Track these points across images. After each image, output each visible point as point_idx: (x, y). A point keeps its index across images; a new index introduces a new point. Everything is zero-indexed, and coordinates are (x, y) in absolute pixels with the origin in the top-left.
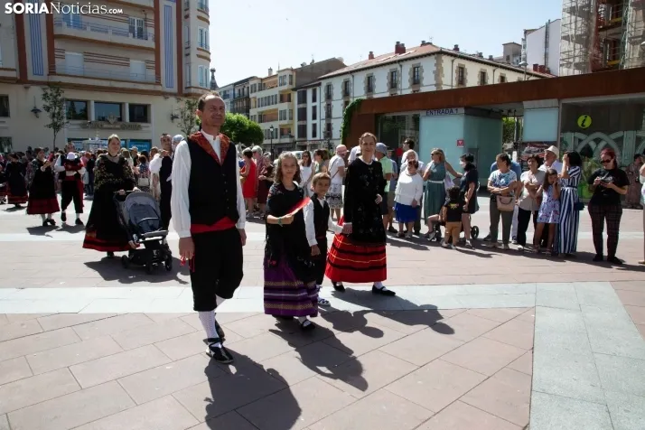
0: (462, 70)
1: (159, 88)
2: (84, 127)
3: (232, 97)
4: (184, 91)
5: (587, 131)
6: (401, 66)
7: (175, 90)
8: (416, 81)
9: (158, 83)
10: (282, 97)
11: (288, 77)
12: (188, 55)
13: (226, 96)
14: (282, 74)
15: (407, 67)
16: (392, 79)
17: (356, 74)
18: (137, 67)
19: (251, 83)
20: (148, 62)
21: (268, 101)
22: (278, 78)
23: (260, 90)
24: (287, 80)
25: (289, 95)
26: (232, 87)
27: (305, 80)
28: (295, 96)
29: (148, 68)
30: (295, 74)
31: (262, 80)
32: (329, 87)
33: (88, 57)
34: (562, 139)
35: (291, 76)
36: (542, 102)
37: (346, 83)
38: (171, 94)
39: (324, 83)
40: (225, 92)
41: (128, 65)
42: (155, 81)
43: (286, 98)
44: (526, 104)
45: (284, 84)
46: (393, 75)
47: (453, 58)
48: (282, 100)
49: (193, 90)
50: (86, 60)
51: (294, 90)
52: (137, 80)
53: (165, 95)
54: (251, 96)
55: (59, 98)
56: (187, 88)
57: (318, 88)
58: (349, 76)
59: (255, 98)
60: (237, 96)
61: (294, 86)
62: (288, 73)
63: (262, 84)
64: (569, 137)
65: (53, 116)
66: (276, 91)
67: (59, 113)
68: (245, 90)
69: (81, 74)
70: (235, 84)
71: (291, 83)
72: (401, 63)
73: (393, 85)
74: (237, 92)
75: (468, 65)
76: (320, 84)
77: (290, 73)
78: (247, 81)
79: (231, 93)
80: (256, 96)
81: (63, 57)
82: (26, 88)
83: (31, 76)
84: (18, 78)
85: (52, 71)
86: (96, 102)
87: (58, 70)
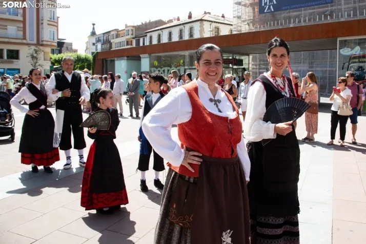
0: (218, 29)
1: (24, 41)
3: (102, 41)
6: (184, 27)
7: (35, 42)
8: (191, 35)
9: (25, 39)
10: (127, 42)
11: (130, 31)
12: (42, 24)
13: (99, 41)
14: (127, 29)
15: (187, 27)
16: (181, 34)
17: (163, 30)
19: (112, 33)
20: (18, 27)
21: (120, 44)
22: (125, 31)
24: (130, 32)
25: (132, 41)
26: (102, 35)
27: (140, 33)
28: (134, 42)
29: (19, 30)
30: (134, 29)
31: (118, 31)
32: (151, 37)
35: (132, 30)
37: (159, 36)
38: (33, 44)
39: (149, 35)
40: (99, 38)
41: (6, 29)
42: (22, 38)
43: (130, 43)
45: (129, 35)
46: (181, 31)
47: (210, 23)
48: (128, 44)
51: (133, 38)
52: (12, 37)
53: (28, 44)
54: (112, 41)
56: (42, 41)
57: (145, 38)
58: (160, 32)
60: (105, 40)
61: (134, 36)
62: (130, 29)
63: (118, 34)
66: (124, 39)
68: (109, 37)
70: (104, 34)
71: (132, 34)
72: (184, 25)
73: (181, 36)
74: (105, 38)
75: (221, 26)
76: (146, 36)
77: (132, 28)
78: (109, 32)
79: (102, 39)
80: (115, 41)
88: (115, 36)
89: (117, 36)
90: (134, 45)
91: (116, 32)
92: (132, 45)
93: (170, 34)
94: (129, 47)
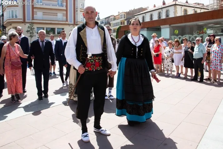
0: (186, 11)
1: (67, 23)
4: (76, 23)
5: (177, 35)
7: (73, 23)
8: (167, 15)
9: (67, 21)
10: (121, 23)
11: (123, 16)
12: (77, 11)
13: (102, 23)
14: (121, 14)
16: (159, 15)
17: (146, 14)
18: (60, 16)
19: (111, 18)
20: (63, 14)
21: (117, 24)
22: (120, 16)
23: (114, 20)
25: (124, 22)
26: (104, 19)
27: (130, 16)
28: (126, 22)
29: (63, 16)
30: (126, 14)
31: (115, 16)
33: (44, 14)
34: (171, 38)
35: (124, 15)
36: (165, 26)
37: (143, 17)
38: (71, 24)
40: (102, 21)
41: (57, 15)
42: (66, 20)
43: (123, 23)
44: (161, 27)
45: (122, 18)
46: (159, 13)
47: (181, 6)
49: (78, 23)
50: (43, 15)
51: (125, 20)
52: (59, 20)
53: (69, 25)
55: (33, 28)
56: (77, 22)
58: (144, 15)
59: (112, 23)
60: (106, 22)
61: (125, 19)
62: (123, 14)
64: (173, 37)
65: (31, 33)
66: (119, 21)
67: (32, 33)
68: (109, 20)
69: (42, 19)
71: (124, 18)
72: (162, 9)
73: (159, 17)
77: (124, 14)
78: (109, 17)
79: (104, 21)
80: (113, 22)
81: (36, 14)
82: (25, 24)
83: (26, 21)
84: (23, 21)
85: (33, 19)
86: (46, 28)
87: (35, 18)
88: (113, 20)
89: (115, 19)
90: (126, 24)
91: (114, 17)
92: (124, 24)
93: (151, 16)
94: (123, 25)
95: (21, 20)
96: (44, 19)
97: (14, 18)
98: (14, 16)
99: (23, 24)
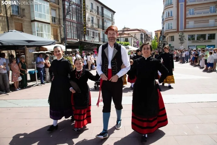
2: (193, 42)
18: (212, 22)
29: (215, 21)
41: (208, 22)
50: (195, 23)
55: (183, 36)
69: (193, 27)
81: (188, 24)
82: (179, 33)
83: (180, 30)
84: (177, 31)
85: (185, 28)
86: (197, 35)
87: (187, 27)
95: (175, 30)
96: (195, 27)
97: (170, 29)
98: (170, 27)
99: (177, 33)
